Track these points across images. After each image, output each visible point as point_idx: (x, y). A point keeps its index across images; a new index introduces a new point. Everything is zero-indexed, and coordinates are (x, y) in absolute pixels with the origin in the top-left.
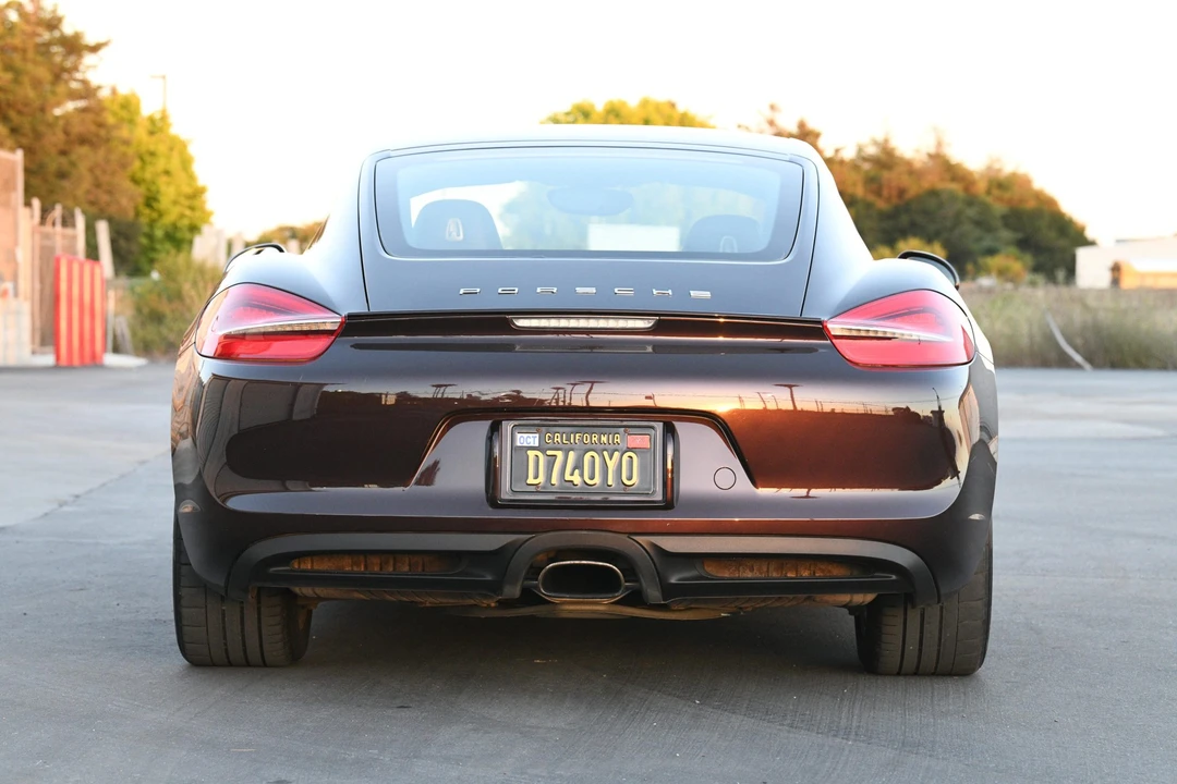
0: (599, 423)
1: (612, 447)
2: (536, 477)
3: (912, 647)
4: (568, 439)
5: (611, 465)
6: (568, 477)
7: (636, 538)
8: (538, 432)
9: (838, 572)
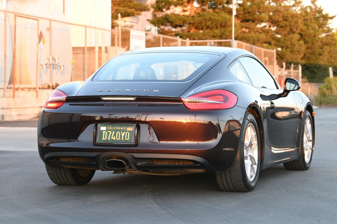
0: (121, 124)
1: (123, 130)
2: (104, 138)
3: (225, 184)
4: (113, 128)
5: (123, 135)
6: (112, 138)
7: (127, 154)
8: (106, 126)
9: (190, 163)
